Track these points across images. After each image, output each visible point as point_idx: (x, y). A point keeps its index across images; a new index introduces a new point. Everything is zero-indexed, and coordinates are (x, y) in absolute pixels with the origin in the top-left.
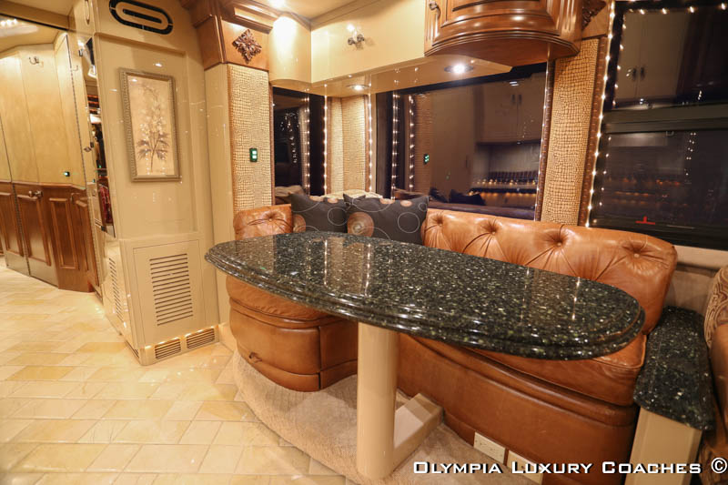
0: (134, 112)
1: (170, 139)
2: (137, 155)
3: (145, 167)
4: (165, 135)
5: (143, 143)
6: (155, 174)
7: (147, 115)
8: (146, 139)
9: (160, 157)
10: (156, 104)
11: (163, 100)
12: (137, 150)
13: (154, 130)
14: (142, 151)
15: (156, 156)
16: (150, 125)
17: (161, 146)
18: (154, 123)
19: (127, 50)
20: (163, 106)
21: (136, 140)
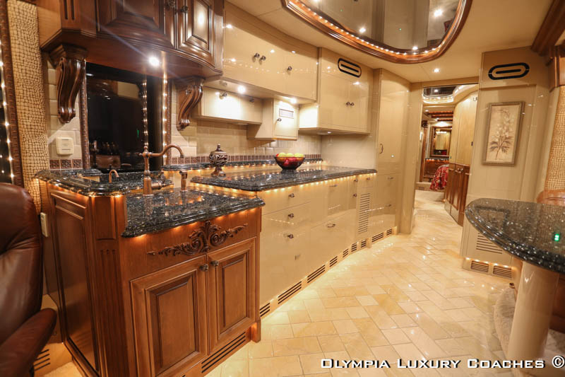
0: (492, 126)
1: (513, 141)
2: (489, 150)
3: (492, 157)
4: (509, 138)
5: (494, 143)
6: (498, 161)
7: (500, 127)
8: (497, 140)
9: (504, 151)
10: (508, 119)
11: (513, 116)
12: (489, 147)
13: (503, 135)
14: (492, 148)
15: (501, 150)
16: (501, 132)
17: (505, 144)
18: (504, 131)
19: (496, 93)
20: (512, 120)
21: (490, 141)
